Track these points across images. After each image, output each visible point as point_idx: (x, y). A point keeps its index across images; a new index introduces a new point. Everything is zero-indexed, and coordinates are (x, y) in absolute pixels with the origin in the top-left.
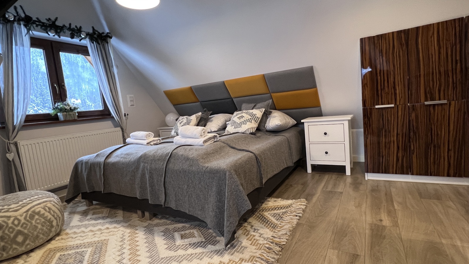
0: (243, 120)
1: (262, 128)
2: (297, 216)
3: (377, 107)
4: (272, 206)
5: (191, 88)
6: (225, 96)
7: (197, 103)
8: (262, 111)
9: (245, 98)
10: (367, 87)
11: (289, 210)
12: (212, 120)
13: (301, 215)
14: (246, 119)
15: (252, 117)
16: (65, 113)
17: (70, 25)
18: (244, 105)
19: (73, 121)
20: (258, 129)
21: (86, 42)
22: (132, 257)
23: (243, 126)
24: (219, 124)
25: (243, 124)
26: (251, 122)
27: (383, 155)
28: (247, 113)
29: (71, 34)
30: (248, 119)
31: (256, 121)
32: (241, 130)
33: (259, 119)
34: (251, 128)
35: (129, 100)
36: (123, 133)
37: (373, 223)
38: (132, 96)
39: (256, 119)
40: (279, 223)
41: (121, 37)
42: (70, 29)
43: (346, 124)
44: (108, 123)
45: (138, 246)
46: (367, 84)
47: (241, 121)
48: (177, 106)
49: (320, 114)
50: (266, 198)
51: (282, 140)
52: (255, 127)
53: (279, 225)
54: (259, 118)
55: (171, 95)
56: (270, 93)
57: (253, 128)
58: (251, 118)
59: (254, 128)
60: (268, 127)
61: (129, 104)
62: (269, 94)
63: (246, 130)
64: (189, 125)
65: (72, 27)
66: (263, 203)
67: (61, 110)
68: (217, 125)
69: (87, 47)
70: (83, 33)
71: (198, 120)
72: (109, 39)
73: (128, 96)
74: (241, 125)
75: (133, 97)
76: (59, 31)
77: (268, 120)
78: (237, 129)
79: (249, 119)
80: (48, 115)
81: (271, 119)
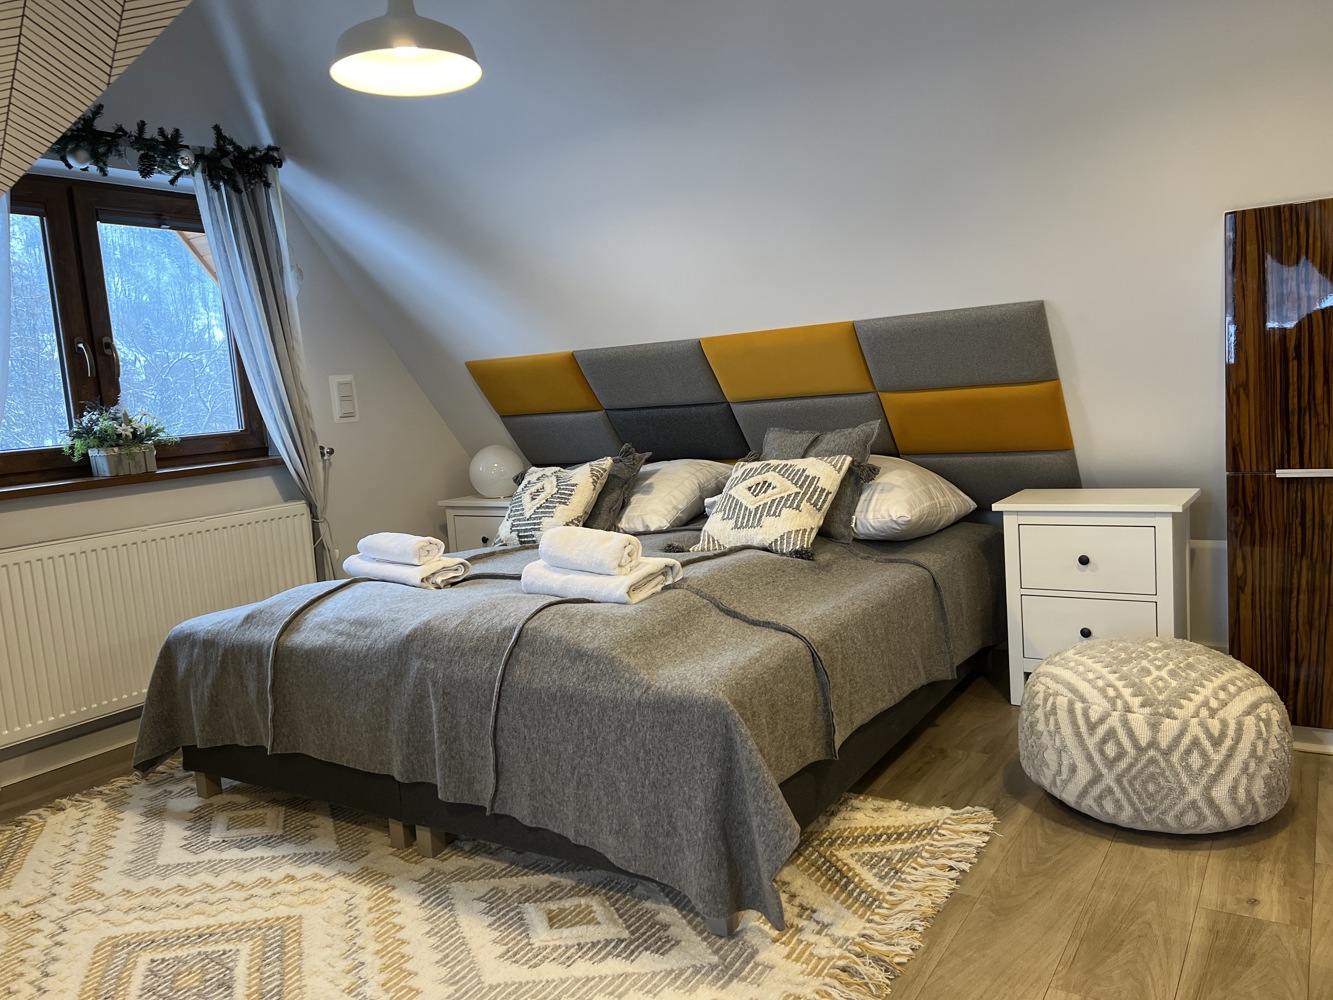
0: (769, 500)
1: (838, 528)
2: (952, 869)
3: (1281, 473)
4: (866, 829)
5: (573, 357)
6: (701, 394)
7: (595, 414)
8: (840, 468)
9: (779, 404)
10: (1247, 396)
11: (927, 847)
12: (650, 486)
13: (965, 866)
14: (779, 496)
15: (801, 487)
16: (116, 449)
17: (142, 126)
18: (772, 437)
19: (143, 480)
20: (824, 534)
21: (194, 183)
22: (392, 979)
23: (767, 521)
24: (674, 502)
25: (768, 514)
26: (798, 508)
27: (1300, 657)
28: (783, 472)
29: (142, 157)
30: (785, 495)
31: (815, 505)
32: (760, 538)
33: (830, 496)
34: (798, 531)
35: (335, 397)
36: (313, 522)
37: (1225, 910)
38: (348, 378)
39: (816, 497)
40: (887, 889)
41: (316, 162)
42: (139, 141)
43: (1166, 527)
44: (261, 486)
45: (403, 943)
46: (1246, 386)
47: (762, 503)
48: (512, 419)
49: (1070, 479)
50: (845, 795)
51: (913, 584)
52: (812, 529)
53: (888, 897)
54: (829, 493)
55: (493, 380)
56: (875, 391)
57: (805, 530)
58: (797, 493)
59: (809, 530)
60: (862, 524)
61: (337, 413)
62: (873, 395)
63: (777, 536)
64: (564, 503)
65: (147, 136)
66: (833, 814)
67: (104, 440)
68: (670, 507)
69: (193, 197)
70: (184, 154)
71: (599, 487)
72: (271, 169)
73: (334, 380)
74: (761, 517)
75: (349, 383)
76: (102, 150)
77: (863, 497)
78: (743, 532)
79: (789, 496)
80: (57, 452)
81: (876, 496)
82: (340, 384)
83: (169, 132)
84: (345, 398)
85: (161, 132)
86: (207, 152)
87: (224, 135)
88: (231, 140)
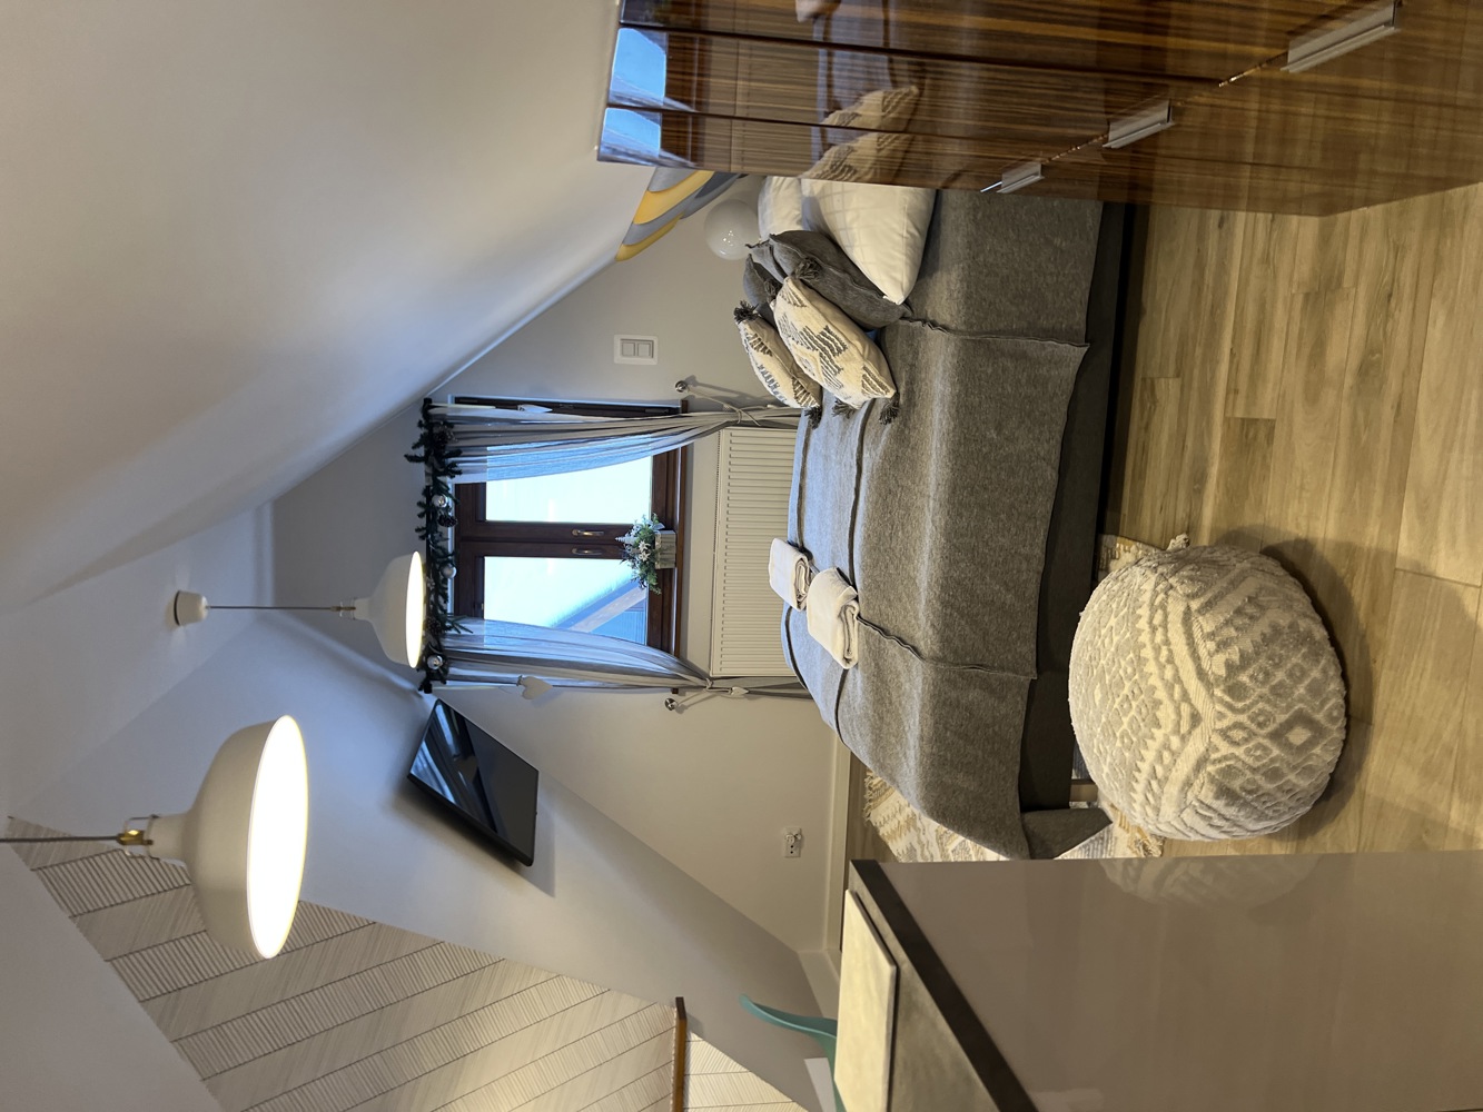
15: (813, 348)
17: (418, 530)
39: (831, 345)
42: (430, 527)
58: (821, 356)
61: (647, 360)
73: (618, 358)
75: (623, 340)
76: (440, 552)
82: (623, 354)
83: (421, 510)
84: (636, 353)
85: (421, 516)
86: (430, 471)
87: (413, 453)
88: (416, 446)
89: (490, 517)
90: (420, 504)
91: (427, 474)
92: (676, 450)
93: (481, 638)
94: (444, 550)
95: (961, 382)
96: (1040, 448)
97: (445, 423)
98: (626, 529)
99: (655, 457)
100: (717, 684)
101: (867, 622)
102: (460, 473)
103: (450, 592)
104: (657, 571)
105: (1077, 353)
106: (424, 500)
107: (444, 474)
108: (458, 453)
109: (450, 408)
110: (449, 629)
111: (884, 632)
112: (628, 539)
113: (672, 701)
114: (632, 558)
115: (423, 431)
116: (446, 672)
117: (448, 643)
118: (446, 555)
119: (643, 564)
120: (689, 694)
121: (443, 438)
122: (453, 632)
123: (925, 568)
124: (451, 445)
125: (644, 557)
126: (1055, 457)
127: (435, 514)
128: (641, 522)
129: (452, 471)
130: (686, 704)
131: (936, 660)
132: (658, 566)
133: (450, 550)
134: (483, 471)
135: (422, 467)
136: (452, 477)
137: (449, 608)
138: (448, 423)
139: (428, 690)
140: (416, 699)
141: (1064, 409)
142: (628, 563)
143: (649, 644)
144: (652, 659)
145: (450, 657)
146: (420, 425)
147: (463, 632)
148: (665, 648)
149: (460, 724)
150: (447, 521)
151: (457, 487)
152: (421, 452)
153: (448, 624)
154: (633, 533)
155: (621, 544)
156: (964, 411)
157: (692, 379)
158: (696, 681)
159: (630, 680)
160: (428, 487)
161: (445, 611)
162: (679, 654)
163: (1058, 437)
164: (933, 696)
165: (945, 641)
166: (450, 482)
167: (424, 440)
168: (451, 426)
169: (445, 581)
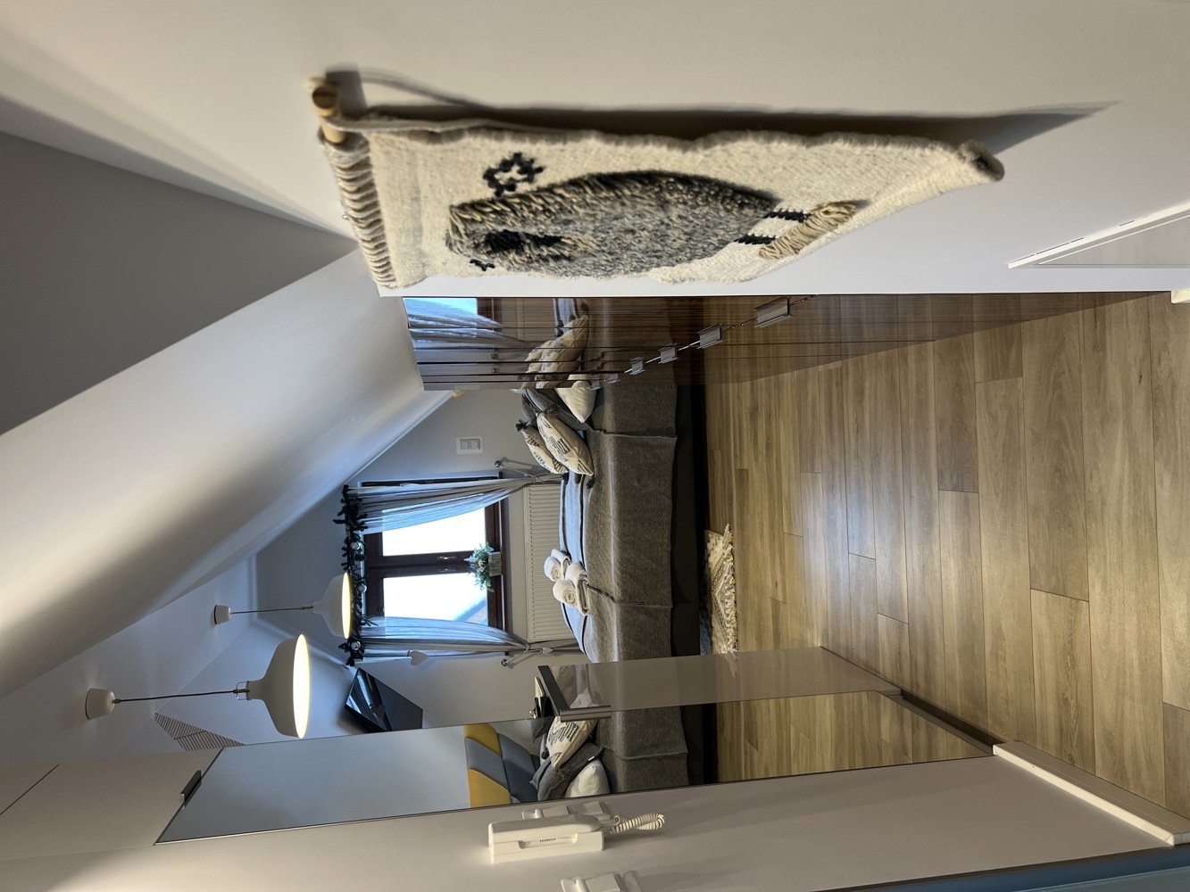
61: (475, 451)
70: (354, 546)
72: (348, 492)
73: (459, 451)
75: (461, 440)
76: (356, 577)
82: (461, 448)
83: (344, 552)
84: (469, 447)
85: (344, 556)
86: (348, 528)
87: (338, 518)
88: (340, 514)
89: (386, 553)
90: (343, 549)
91: (347, 530)
92: (498, 503)
93: (383, 628)
94: (359, 575)
95: (617, 460)
96: (660, 489)
97: (357, 499)
98: (470, 553)
99: (487, 509)
100: (533, 647)
101: (591, 587)
102: (366, 528)
103: (363, 601)
104: (490, 578)
105: (672, 441)
106: (346, 546)
107: (357, 529)
108: (365, 516)
109: (359, 489)
110: (364, 624)
111: (600, 591)
112: (471, 559)
113: (505, 660)
114: (475, 571)
115: (343, 505)
116: (363, 652)
117: (363, 633)
118: (361, 578)
119: (482, 574)
120: (516, 656)
121: (356, 508)
122: (367, 626)
123: (613, 555)
124: (361, 513)
125: (481, 569)
126: (669, 493)
127: (352, 554)
128: (479, 548)
129: (362, 527)
130: (514, 662)
131: (621, 601)
132: (491, 575)
133: (362, 575)
134: (380, 525)
135: (343, 526)
136: (362, 531)
137: (363, 611)
138: (358, 499)
139: (352, 664)
140: (345, 670)
141: (671, 469)
142: (472, 574)
143: (489, 625)
144: (491, 634)
145: (366, 642)
146: (342, 501)
147: (372, 626)
148: (499, 627)
149: (372, 682)
150: (359, 558)
151: (365, 536)
152: (343, 517)
153: (363, 621)
154: (474, 555)
155: (468, 562)
156: (621, 474)
157: (505, 459)
158: (519, 646)
159: (479, 648)
160: (348, 538)
161: (361, 613)
162: (508, 629)
163: (669, 483)
164: (621, 621)
165: (624, 591)
166: (361, 534)
167: (345, 510)
168: (360, 500)
169: (360, 595)
